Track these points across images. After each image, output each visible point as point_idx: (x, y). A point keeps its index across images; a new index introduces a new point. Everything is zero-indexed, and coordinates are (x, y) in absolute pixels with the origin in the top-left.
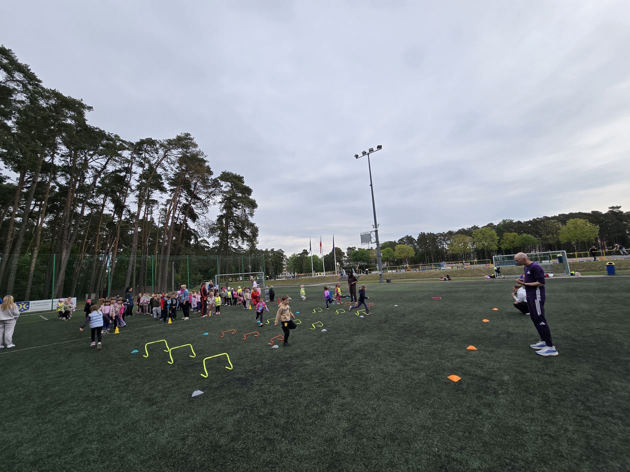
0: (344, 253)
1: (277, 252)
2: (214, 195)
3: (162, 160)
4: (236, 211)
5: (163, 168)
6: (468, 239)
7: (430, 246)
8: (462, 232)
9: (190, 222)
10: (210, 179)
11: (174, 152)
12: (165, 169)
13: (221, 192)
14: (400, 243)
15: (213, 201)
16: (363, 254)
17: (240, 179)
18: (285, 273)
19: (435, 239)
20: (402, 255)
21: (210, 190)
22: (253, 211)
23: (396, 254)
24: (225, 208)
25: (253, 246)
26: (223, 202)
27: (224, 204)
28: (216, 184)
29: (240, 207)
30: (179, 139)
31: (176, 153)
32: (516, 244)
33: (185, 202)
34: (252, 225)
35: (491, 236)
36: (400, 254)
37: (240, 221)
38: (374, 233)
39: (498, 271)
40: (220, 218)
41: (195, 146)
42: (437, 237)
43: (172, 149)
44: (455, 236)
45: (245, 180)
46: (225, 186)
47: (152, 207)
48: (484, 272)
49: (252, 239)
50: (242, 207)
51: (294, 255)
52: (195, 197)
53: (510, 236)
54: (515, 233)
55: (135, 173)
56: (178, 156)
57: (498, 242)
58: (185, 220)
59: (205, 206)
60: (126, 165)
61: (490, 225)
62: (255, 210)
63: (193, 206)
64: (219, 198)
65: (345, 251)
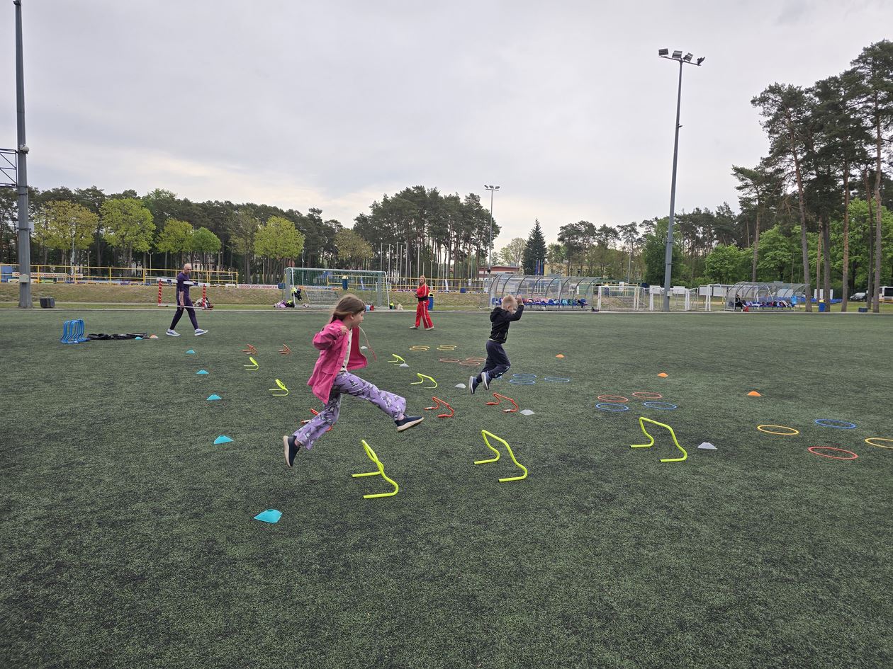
35: (142, 221)
39: (298, 295)
61: (130, 194)
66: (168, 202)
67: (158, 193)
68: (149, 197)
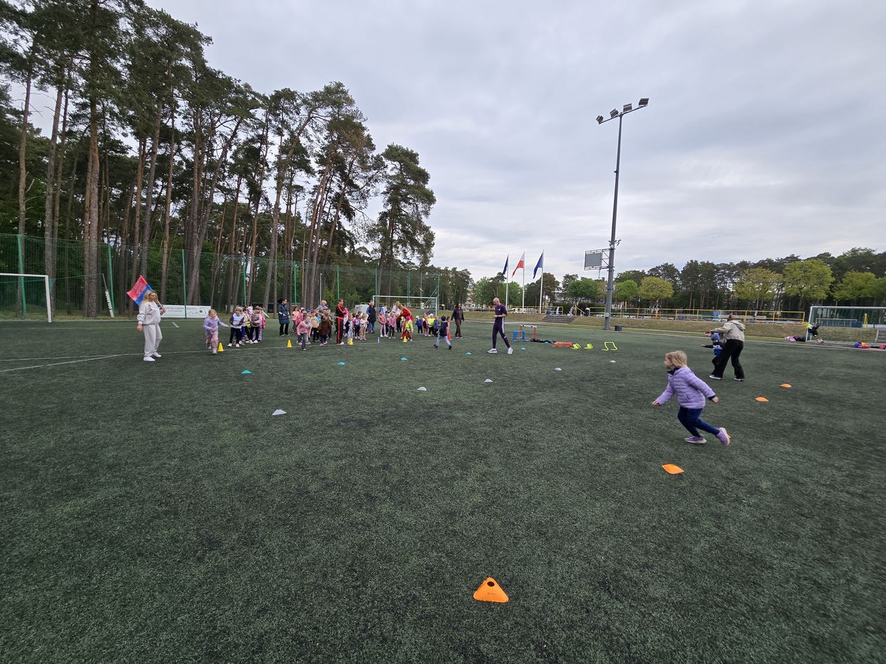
0: (558, 283)
1: (461, 273)
2: (376, 181)
3: (305, 125)
4: (405, 207)
5: (307, 137)
6: (774, 276)
7: (701, 283)
8: (767, 265)
9: (343, 220)
10: (370, 155)
11: (322, 112)
12: (309, 139)
13: (386, 177)
14: (651, 275)
15: (374, 190)
16: (589, 287)
17: (412, 157)
18: (469, 303)
19: (715, 273)
20: (651, 294)
21: (370, 174)
22: (429, 208)
23: (642, 291)
24: (389, 201)
25: (425, 260)
26: (388, 193)
27: (389, 195)
28: (378, 164)
29: (411, 201)
30: (328, 90)
31: (324, 113)
32: (866, 293)
33: (337, 190)
34: (427, 229)
35: (819, 276)
36: (647, 291)
37: (409, 223)
38: (608, 253)
39: (813, 331)
40: (384, 216)
41: (350, 102)
42: (719, 269)
43: (319, 107)
44: (752, 270)
45: (420, 159)
46: (392, 168)
47: (297, 196)
48: (786, 332)
49: (425, 249)
50: (414, 201)
51: (484, 280)
52: (350, 183)
53: (857, 278)
54: (870, 274)
55: (272, 144)
56: (327, 119)
57: (831, 287)
58: (337, 217)
59: (364, 198)
60: (260, 132)
61: (825, 258)
62: (432, 206)
63: (349, 197)
64: (382, 186)
65: (560, 279)
66: (863, 257)
67: (854, 251)
68: (845, 255)
